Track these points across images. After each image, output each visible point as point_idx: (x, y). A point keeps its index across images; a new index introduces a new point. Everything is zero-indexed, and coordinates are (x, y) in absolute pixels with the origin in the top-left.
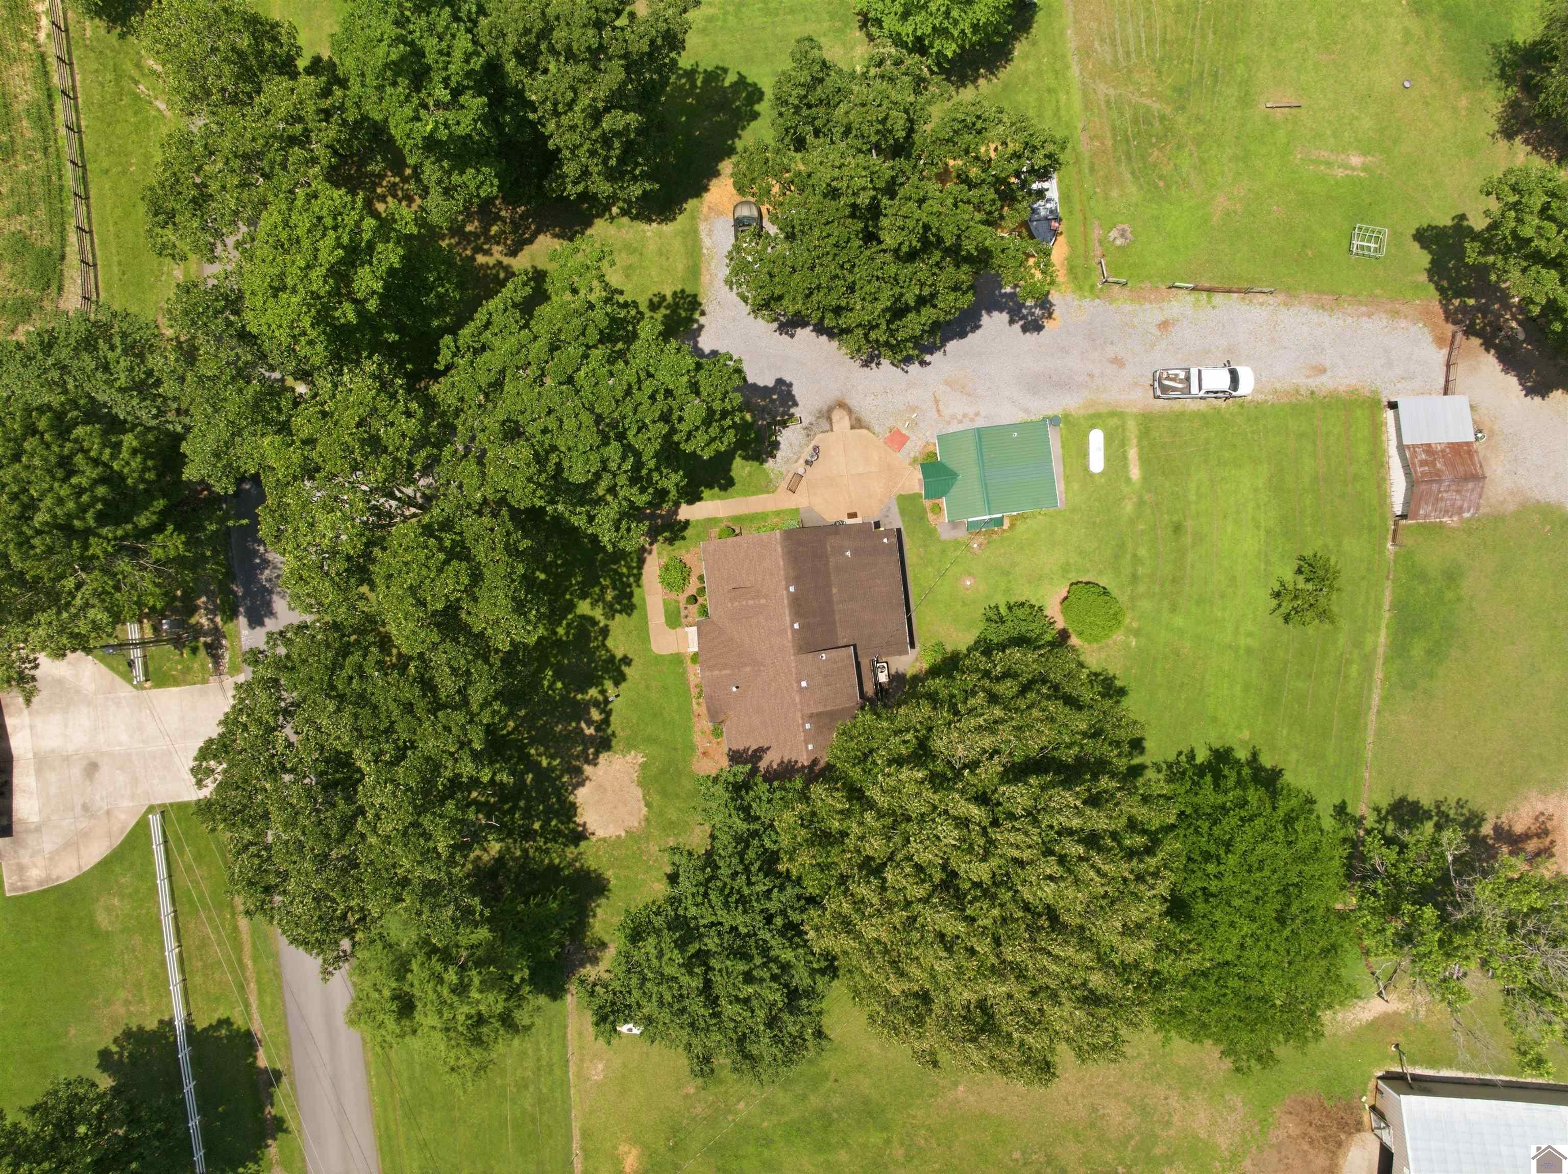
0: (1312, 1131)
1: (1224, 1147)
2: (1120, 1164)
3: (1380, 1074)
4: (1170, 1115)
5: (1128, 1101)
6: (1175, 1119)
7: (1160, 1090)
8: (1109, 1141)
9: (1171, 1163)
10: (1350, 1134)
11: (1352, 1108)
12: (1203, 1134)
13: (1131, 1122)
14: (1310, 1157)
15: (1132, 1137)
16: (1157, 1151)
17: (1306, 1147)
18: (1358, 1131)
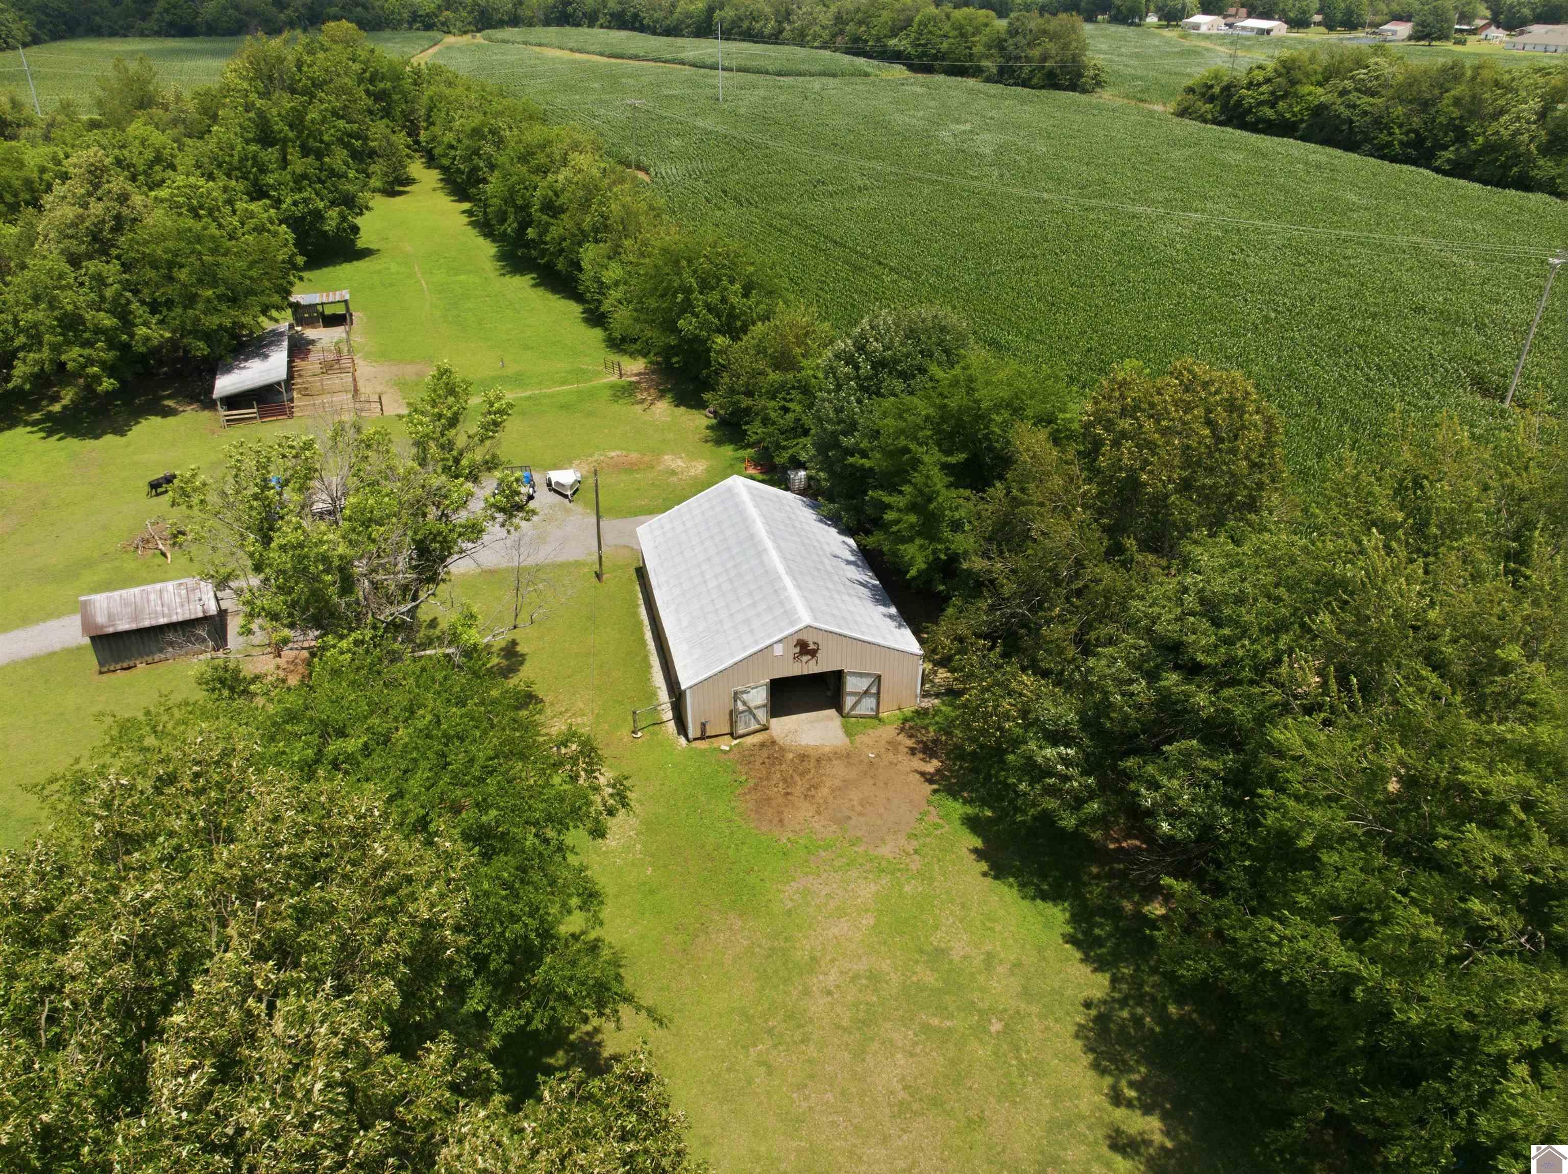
0: (798, 790)
1: (873, 888)
2: (986, 1031)
3: (682, 740)
4: (855, 978)
5: (860, 1054)
6: (861, 966)
7: (818, 1006)
8: (953, 1062)
9: (940, 953)
10: (782, 750)
11: (746, 758)
12: (868, 920)
13: (897, 1037)
14: (837, 783)
15: (926, 1028)
16: (930, 979)
17: (824, 791)
18: (774, 743)
